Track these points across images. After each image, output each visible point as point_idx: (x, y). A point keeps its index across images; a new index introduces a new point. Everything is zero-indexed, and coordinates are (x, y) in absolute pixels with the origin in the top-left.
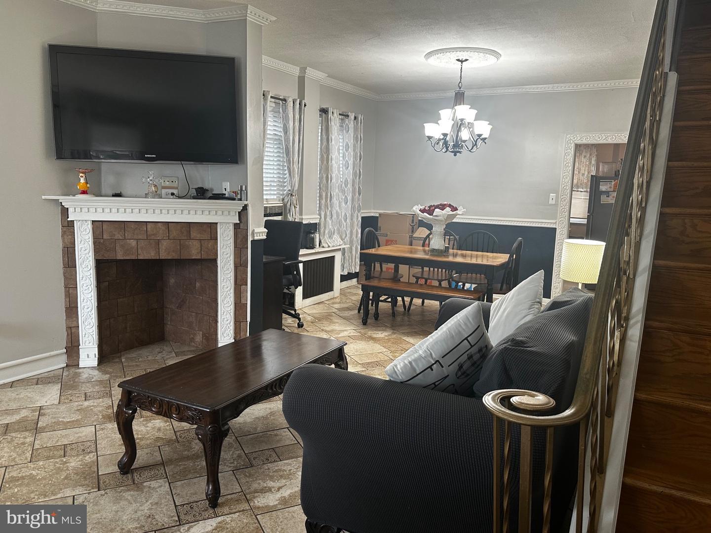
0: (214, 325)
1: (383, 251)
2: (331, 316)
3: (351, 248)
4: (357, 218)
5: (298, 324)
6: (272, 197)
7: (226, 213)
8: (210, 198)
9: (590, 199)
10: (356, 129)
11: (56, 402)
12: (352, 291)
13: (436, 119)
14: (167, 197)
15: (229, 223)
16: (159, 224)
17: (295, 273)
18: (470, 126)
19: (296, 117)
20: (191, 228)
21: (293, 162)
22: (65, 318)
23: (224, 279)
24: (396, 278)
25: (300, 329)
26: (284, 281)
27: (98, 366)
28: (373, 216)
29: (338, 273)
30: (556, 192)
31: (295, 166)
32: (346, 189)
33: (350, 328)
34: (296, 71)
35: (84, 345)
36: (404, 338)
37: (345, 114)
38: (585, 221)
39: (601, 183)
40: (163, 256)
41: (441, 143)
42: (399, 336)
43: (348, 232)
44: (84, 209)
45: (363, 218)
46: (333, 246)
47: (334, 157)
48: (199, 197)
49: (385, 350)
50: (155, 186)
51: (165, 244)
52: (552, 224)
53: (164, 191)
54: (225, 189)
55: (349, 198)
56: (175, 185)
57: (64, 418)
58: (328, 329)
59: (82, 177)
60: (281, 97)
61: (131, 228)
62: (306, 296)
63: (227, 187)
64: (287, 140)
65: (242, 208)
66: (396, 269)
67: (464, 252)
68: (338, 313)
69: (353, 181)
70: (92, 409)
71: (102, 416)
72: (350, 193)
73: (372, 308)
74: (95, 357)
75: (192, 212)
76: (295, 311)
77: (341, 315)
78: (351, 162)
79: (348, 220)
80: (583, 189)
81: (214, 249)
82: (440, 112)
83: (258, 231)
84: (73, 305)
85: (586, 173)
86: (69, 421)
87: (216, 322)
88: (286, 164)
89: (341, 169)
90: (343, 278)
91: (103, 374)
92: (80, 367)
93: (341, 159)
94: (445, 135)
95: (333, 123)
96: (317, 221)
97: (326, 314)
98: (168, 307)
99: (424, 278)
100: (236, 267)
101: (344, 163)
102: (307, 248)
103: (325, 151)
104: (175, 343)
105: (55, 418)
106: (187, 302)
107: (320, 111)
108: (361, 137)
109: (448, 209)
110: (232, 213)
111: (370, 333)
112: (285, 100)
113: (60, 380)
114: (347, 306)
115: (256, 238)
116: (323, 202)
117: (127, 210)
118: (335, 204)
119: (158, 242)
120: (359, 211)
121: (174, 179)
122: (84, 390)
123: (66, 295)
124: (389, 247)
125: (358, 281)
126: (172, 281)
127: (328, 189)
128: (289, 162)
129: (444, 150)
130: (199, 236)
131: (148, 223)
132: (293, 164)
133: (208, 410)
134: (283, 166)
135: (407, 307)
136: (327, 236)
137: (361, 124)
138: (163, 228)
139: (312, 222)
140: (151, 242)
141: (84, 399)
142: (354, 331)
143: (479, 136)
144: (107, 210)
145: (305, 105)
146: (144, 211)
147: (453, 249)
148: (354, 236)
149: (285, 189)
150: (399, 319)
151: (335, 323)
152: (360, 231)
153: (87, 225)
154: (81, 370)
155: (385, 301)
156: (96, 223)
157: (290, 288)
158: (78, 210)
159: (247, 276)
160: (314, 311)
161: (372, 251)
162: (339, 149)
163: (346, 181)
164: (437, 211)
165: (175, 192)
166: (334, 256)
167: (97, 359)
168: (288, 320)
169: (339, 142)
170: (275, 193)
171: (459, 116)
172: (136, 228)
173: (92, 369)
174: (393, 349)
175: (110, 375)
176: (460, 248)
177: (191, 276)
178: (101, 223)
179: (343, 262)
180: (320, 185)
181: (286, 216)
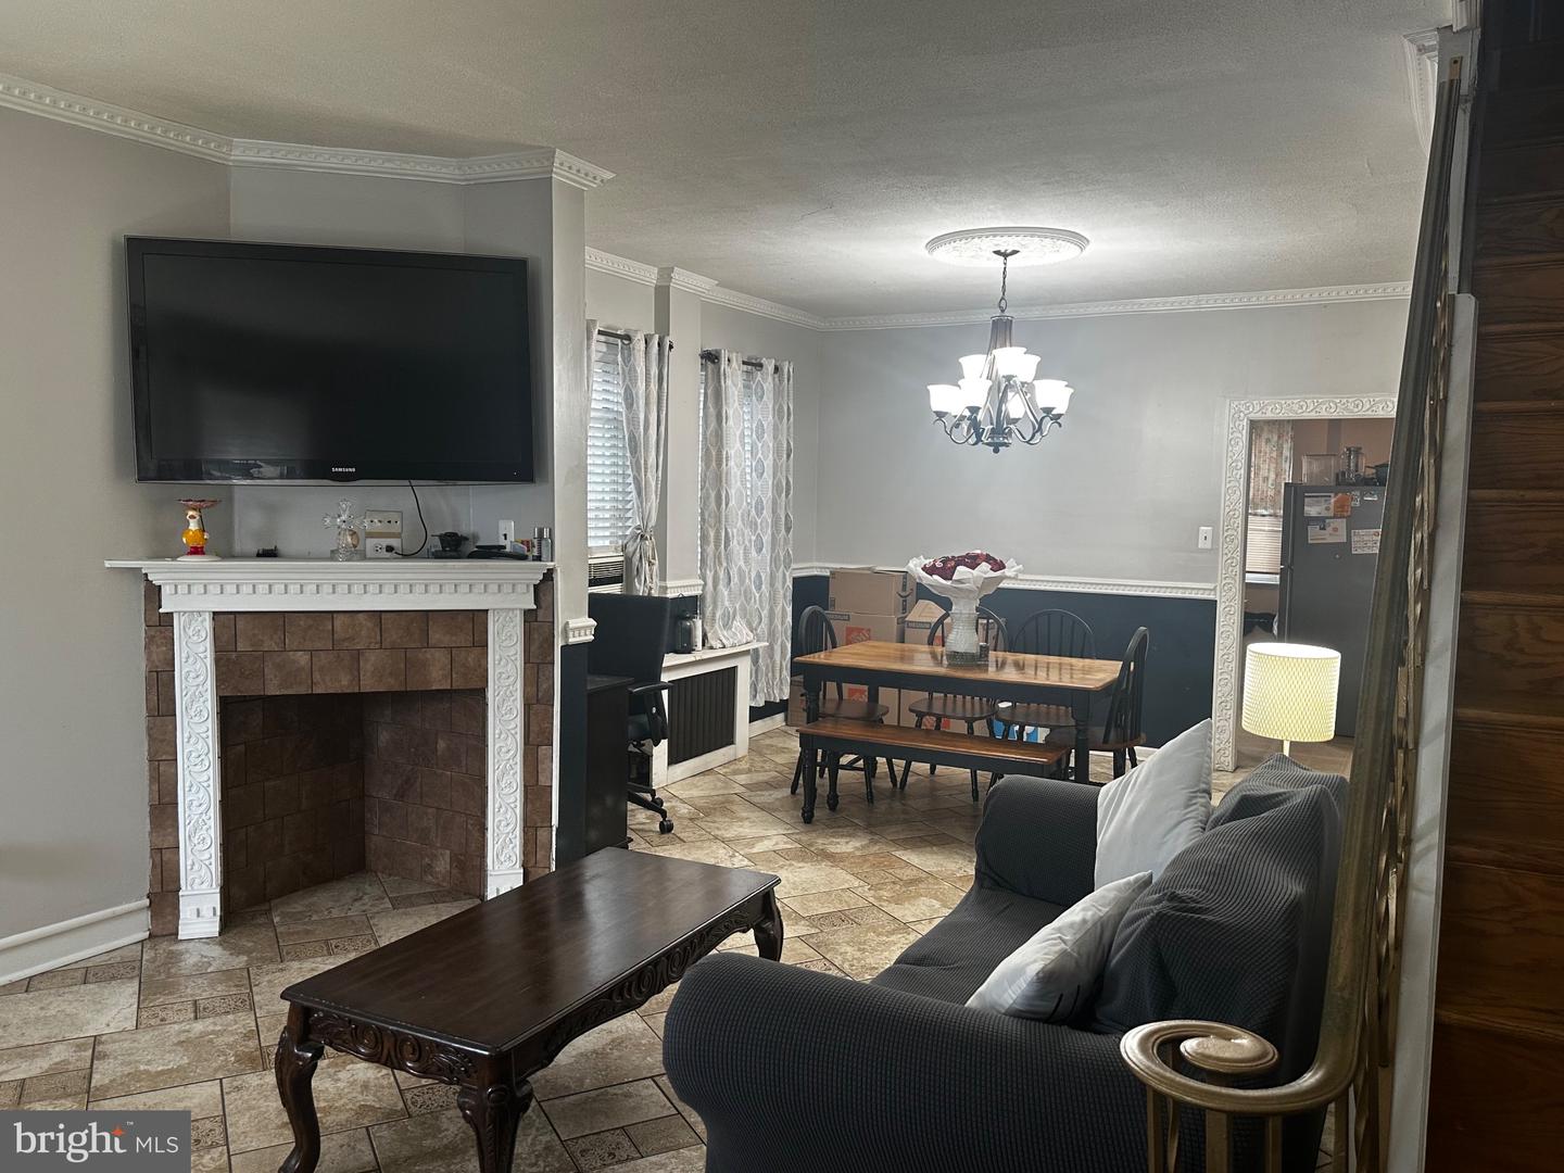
0: (477, 834)
1: (844, 656)
2: (732, 802)
3: (771, 648)
4: (784, 583)
5: (661, 824)
6: (603, 545)
7: (507, 588)
8: (472, 556)
9: (1284, 532)
10: (778, 393)
11: (131, 1024)
12: (774, 741)
13: (954, 377)
14: (377, 555)
15: (513, 610)
16: (360, 615)
17: (654, 710)
18: (1027, 389)
19: (652, 373)
20: (431, 623)
21: (646, 468)
22: (148, 828)
23: (501, 733)
24: (872, 718)
25: (666, 836)
26: (631, 730)
27: (220, 934)
28: (816, 576)
29: (743, 703)
30: (1213, 522)
31: (649, 475)
32: (759, 521)
33: (775, 832)
34: (651, 276)
35: (189, 888)
36: (897, 854)
37: (754, 361)
38: (1275, 580)
39: (1306, 500)
40: (368, 685)
41: (965, 425)
42: (886, 849)
43: (765, 613)
44: (196, 587)
45: (796, 581)
46: (734, 646)
47: (732, 452)
48: (449, 554)
49: (856, 884)
50: (353, 534)
51: (373, 658)
52: (1207, 592)
53: (370, 543)
54: (505, 535)
55: (767, 539)
56: (396, 528)
57: (149, 1063)
58: (728, 835)
59: (192, 517)
60: (619, 333)
61: (300, 626)
62: (674, 758)
63: (508, 533)
64: (632, 421)
65: (541, 577)
66: (873, 697)
67: (1021, 657)
68: (747, 794)
69: (774, 503)
70: (211, 1041)
71: (236, 1055)
72: (767, 527)
73: (823, 783)
74: (215, 914)
75: (434, 589)
76: (653, 793)
77: (756, 800)
78: (768, 463)
79: (763, 587)
80: (1266, 509)
81: (480, 666)
82: (961, 360)
83: (576, 625)
84: (167, 799)
85: (1272, 476)
86: (162, 1071)
87: (483, 829)
88: (629, 472)
89: (748, 478)
90: (756, 714)
91: (231, 954)
92: (179, 938)
93: (748, 455)
94: (974, 410)
95: (729, 382)
96: (697, 592)
97: (720, 798)
98: (374, 794)
99: (934, 715)
100: (527, 706)
101: (754, 464)
102: (677, 652)
103: (713, 440)
104: (390, 875)
105: (130, 1063)
106: (418, 784)
107: (702, 358)
108: (789, 408)
109: (985, 566)
110: (521, 588)
111: (821, 842)
112: (628, 337)
113: (137, 972)
114: (765, 779)
115: (572, 640)
116: (711, 549)
117: (291, 588)
118: (735, 552)
119: (357, 655)
120: (787, 567)
121: (394, 517)
122: (192, 995)
123: (152, 778)
124: (856, 648)
125: (786, 720)
126: (384, 737)
127: (720, 522)
128: (637, 466)
129: (973, 439)
130: (447, 640)
131: (335, 615)
132: (646, 472)
133: (487, 1053)
134: (624, 475)
135: (899, 780)
136: (718, 624)
137: (789, 380)
138: (370, 625)
139: (686, 594)
140: (341, 655)
141: (192, 1015)
142: (785, 839)
143: (1048, 411)
144: (246, 589)
145: (671, 347)
146: (327, 588)
147: (995, 650)
148: (778, 622)
149: (628, 524)
150: (881, 806)
151: (742, 820)
152: (789, 610)
153: (202, 622)
154: (181, 947)
155: (850, 766)
156: (222, 616)
157: (643, 745)
158: (182, 589)
159: (552, 724)
160: (695, 793)
161: (819, 657)
162: (743, 436)
163: (759, 503)
164: (962, 572)
165: (395, 542)
166: (735, 668)
167: (218, 918)
168: (639, 816)
169: (744, 420)
170: (607, 533)
171: (1003, 369)
172: (310, 627)
173: (208, 944)
174: (874, 880)
175: (248, 956)
176: (1011, 648)
177: (427, 726)
178: (232, 616)
179: (753, 678)
180: (702, 514)
181: (630, 586)
